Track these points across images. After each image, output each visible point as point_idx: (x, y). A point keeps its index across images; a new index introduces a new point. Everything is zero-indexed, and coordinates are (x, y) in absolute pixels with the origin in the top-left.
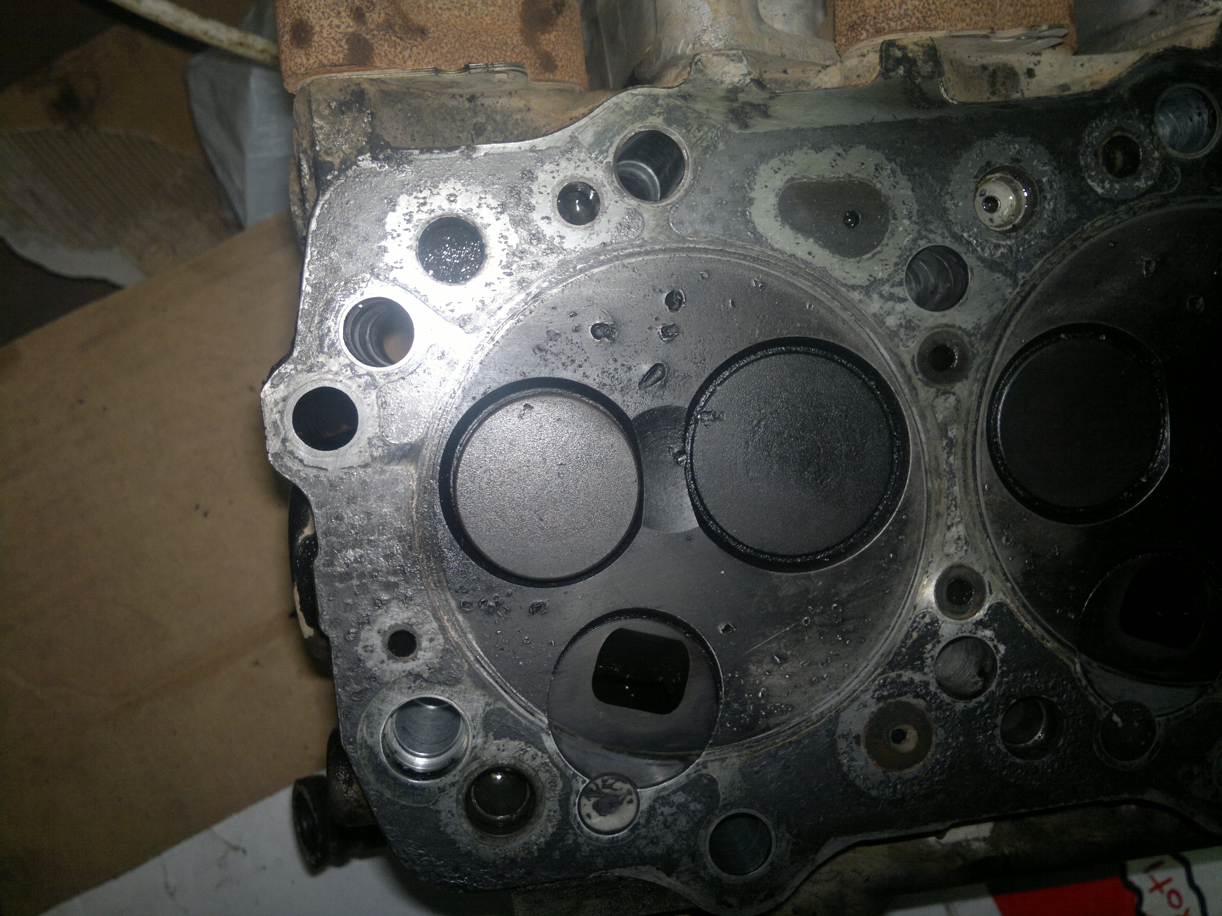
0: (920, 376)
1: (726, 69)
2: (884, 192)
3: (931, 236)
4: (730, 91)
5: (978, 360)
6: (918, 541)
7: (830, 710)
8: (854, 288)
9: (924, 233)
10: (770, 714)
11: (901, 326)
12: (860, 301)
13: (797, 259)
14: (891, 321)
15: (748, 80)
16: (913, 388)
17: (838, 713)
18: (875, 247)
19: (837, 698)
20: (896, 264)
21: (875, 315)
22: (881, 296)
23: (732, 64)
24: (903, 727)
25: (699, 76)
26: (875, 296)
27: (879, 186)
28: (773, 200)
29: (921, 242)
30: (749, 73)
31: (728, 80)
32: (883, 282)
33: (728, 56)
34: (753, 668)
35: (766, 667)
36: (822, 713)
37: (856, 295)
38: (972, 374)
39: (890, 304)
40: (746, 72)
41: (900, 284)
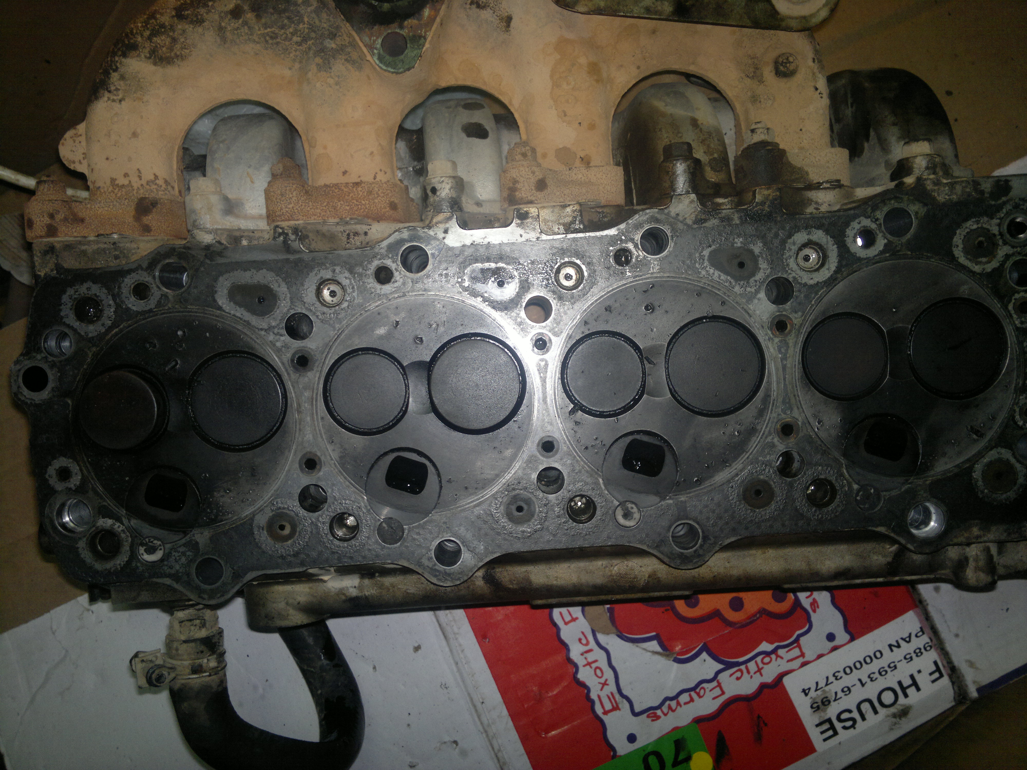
0: (292, 368)
1: (205, 237)
2: (275, 289)
3: (296, 308)
4: (206, 246)
5: (318, 362)
6: (292, 440)
7: (250, 514)
8: (262, 329)
9: (293, 307)
10: (224, 515)
11: (282, 346)
12: (264, 335)
13: (236, 316)
14: (278, 344)
15: (214, 242)
16: (288, 374)
17: (254, 516)
18: (271, 312)
19: (253, 510)
20: (280, 320)
21: (271, 341)
22: (274, 333)
23: (207, 235)
24: (284, 523)
25: (193, 240)
26: (271, 333)
27: (272, 286)
28: (226, 292)
29: (291, 311)
30: (215, 239)
31: (205, 241)
32: (274, 327)
33: (205, 232)
34: (215, 493)
35: (222, 494)
36: (247, 515)
37: (263, 333)
38: (315, 369)
39: (278, 337)
40: (213, 238)
41: (282, 328)
